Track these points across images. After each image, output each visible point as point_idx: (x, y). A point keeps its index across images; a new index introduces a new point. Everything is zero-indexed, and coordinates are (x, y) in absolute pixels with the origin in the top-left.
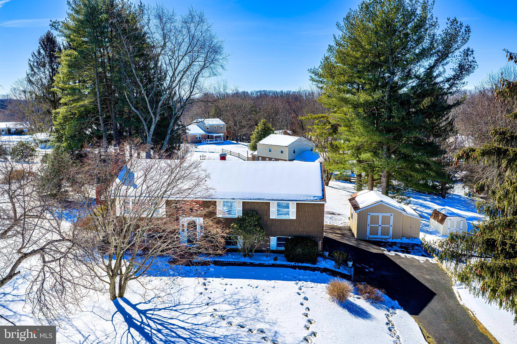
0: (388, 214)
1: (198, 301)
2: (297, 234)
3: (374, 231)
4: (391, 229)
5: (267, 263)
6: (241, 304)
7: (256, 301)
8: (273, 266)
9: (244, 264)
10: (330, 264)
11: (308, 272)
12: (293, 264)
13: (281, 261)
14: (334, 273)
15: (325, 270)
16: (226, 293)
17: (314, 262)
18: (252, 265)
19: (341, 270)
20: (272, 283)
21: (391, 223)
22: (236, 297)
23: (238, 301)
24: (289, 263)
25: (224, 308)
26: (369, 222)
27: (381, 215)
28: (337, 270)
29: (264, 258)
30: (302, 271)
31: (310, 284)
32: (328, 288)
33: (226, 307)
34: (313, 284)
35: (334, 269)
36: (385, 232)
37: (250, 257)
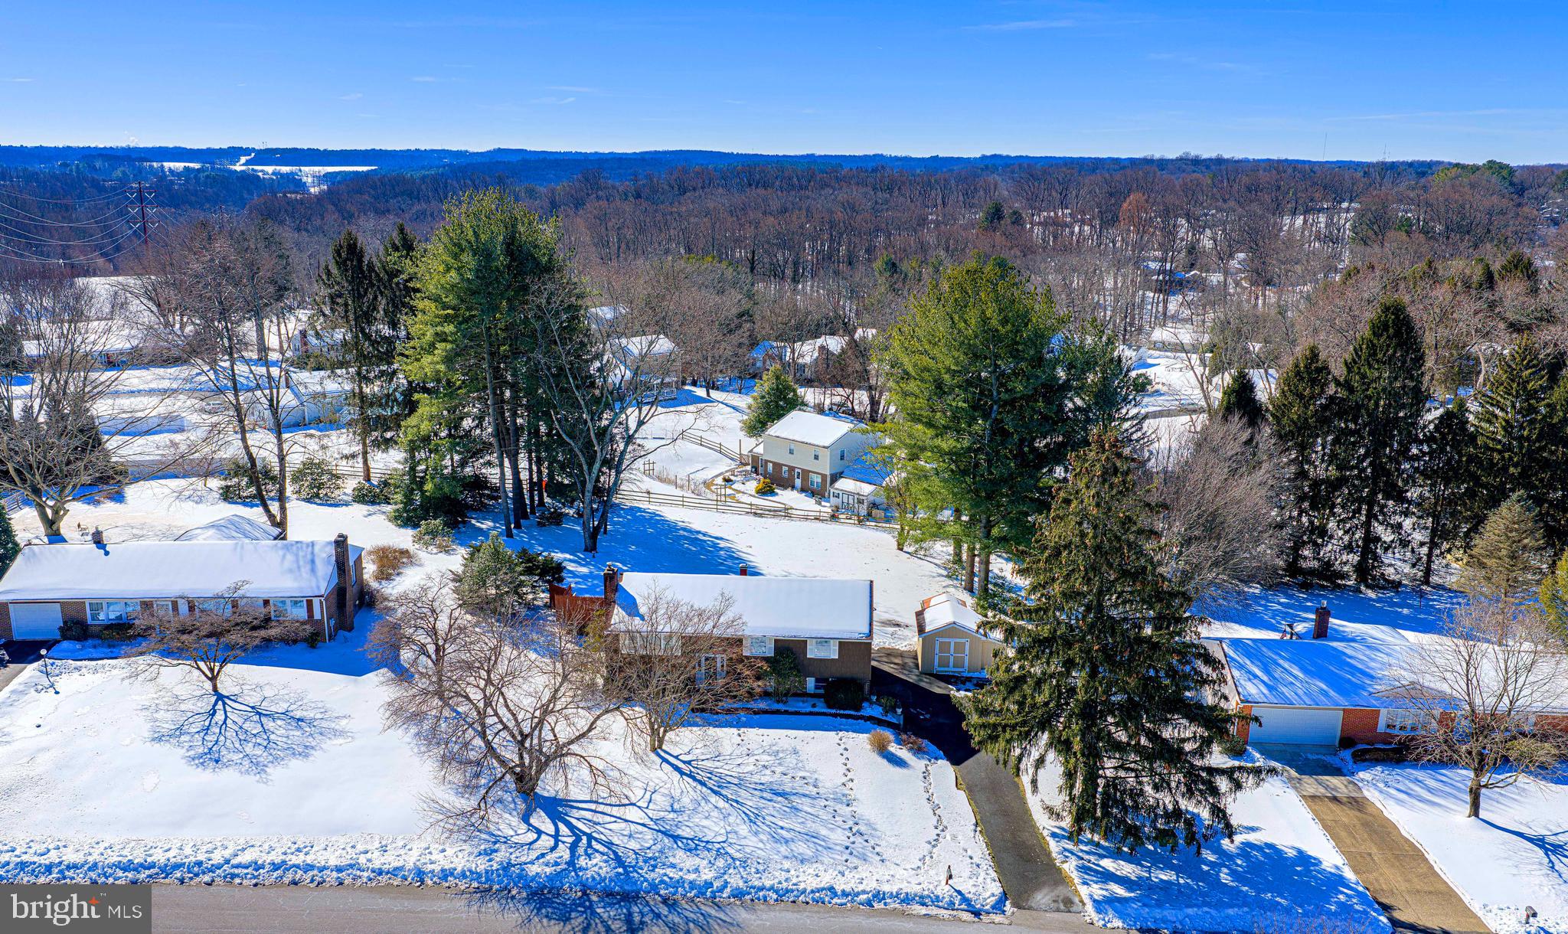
0: (963, 640)
1: (738, 752)
2: (838, 675)
3: (944, 663)
4: (967, 658)
5: (803, 711)
6: (781, 755)
7: (795, 752)
8: (811, 714)
9: (777, 712)
10: (876, 711)
11: (850, 721)
12: (834, 711)
13: (821, 707)
14: (880, 722)
15: (871, 719)
16: (764, 744)
17: (858, 708)
18: (786, 712)
19: (890, 718)
20: (812, 733)
21: (967, 652)
22: (775, 748)
23: (778, 752)
24: (829, 711)
25: (765, 759)
26: (937, 651)
27: (953, 641)
28: (884, 718)
29: (801, 704)
30: (844, 720)
31: (851, 734)
32: (869, 739)
33: (766, 757)
34: (854, 735)
35: (880, 717)
36: (959, 663)
37: (785, 703)
